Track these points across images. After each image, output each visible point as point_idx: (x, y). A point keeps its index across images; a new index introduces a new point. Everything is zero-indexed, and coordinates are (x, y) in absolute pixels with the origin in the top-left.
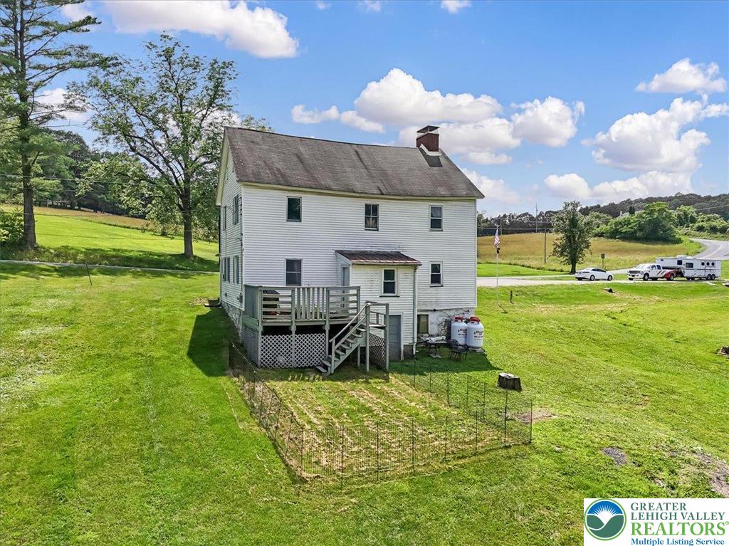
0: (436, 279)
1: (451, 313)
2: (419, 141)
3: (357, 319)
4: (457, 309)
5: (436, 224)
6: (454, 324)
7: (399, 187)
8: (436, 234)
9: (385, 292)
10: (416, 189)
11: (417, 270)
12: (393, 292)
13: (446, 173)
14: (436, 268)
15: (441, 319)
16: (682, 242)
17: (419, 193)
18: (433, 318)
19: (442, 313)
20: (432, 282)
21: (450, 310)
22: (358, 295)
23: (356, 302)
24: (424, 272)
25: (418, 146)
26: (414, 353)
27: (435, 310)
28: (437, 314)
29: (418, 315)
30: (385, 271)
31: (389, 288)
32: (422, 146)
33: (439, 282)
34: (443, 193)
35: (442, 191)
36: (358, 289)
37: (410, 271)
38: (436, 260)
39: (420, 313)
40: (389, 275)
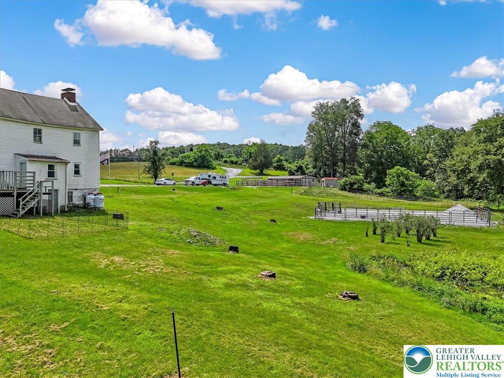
0: (77, 172)
1: (86, 191)
2: (63, 95)
3: (33, 189)
4: (89, 189)
5: (77, 142)
6: (88, 196)
7: (54, 120)
8: (77, 148)
9: (48, 177)
10: (64, 122)
11: (68, 166)
12: (54, 177)
13: (81, 115)
14: (77, 166)
15: (80, 194)
16: (216, 169)
17: (66, 125)
18: (75, 193)
19: (80, 191)
20: (75, 174)
21: (85, 189)
22: (34, 176)
23: (33, 180)
24: (71, 168)
25: (62, 98)
26: (66, 210)
27: (76, 189)
28: (78, 191)
29: (68, 192)
30: (49, 165)
31: (51, 174)
32: (65, 99)
33: (79, 174)
34: (81, 126)
35: (80, 125)
36: (34, 173)
37: (63, 166)
38: (77, 161)
39: (69, 191)
40: (51, 167)
